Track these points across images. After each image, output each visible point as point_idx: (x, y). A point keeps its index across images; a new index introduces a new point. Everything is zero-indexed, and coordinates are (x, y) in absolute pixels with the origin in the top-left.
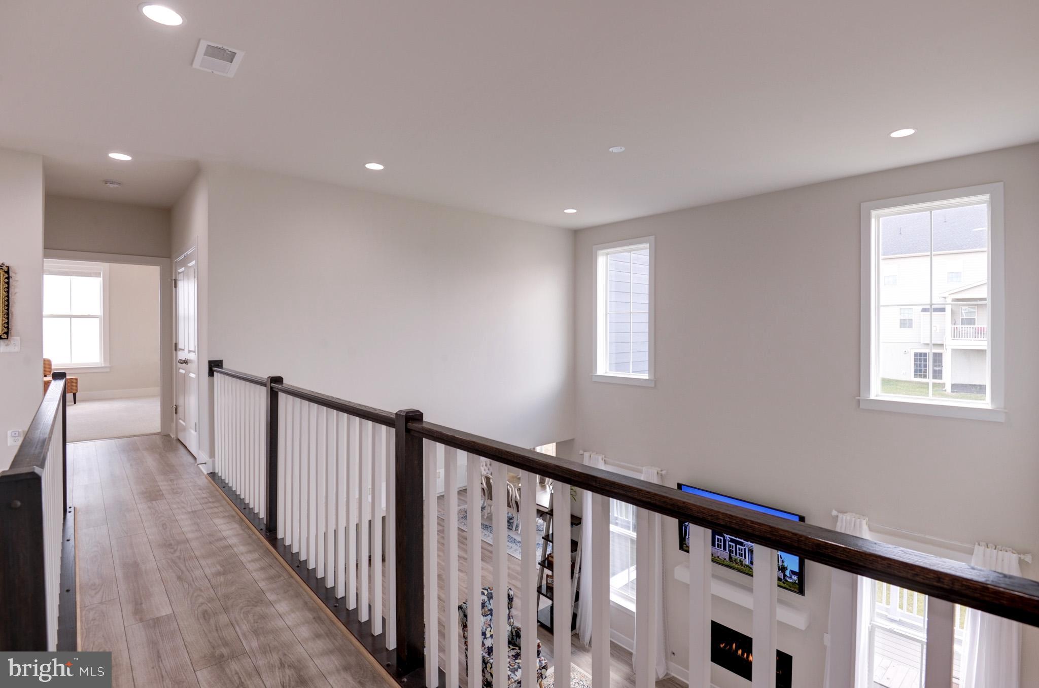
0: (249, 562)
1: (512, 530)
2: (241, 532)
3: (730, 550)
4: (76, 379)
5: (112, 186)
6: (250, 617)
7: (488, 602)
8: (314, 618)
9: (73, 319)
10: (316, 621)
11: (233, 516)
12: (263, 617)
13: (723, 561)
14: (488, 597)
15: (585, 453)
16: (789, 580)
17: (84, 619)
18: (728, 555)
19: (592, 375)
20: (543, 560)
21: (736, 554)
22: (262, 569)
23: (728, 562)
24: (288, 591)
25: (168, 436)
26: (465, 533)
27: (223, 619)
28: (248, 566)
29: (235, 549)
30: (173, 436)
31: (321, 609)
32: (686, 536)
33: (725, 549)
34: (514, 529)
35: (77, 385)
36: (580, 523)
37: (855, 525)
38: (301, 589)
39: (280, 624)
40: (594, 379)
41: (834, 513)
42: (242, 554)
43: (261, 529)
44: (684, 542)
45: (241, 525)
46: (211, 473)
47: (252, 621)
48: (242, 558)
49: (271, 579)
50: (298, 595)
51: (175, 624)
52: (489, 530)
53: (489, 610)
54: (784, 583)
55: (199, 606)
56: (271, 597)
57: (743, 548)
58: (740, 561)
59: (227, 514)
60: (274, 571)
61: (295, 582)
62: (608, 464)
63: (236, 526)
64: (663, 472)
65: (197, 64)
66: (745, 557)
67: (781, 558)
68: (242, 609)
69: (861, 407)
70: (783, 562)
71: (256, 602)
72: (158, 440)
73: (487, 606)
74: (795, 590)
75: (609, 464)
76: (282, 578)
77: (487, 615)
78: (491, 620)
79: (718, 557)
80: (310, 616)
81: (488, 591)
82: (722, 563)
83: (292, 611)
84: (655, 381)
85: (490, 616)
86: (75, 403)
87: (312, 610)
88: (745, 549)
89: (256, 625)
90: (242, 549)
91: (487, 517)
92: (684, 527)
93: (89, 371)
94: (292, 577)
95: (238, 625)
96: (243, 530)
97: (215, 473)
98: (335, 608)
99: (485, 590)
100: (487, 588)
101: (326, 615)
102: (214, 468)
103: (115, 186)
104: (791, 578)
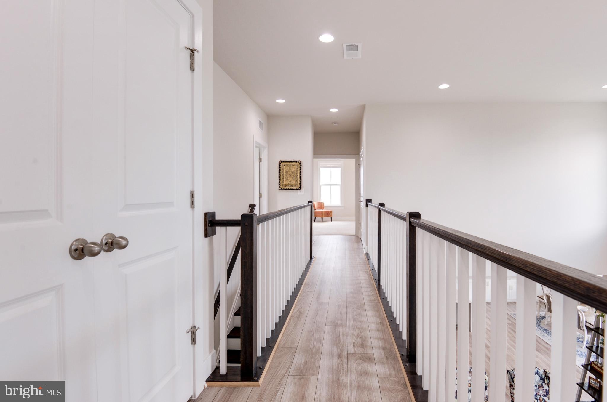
0: (365, 291)
2: (367, 279)
4: (332, 211)
5: (335, 124)
6: (355, 313)
8: (380, 322)
9: (332, 186)
10: (380, 324)
11: (367, 272)
12: (360, 315)
17: (301, 295)
20: (586, 364)
22: (369, 296)
24: (375, 308)
25: (358, 236)
27: (345, 310)
28: (364, 293)
29: (362, 285)
30: (359, 237)
31: (385, 319)
35: (332, 214)
38: (381, 309)
39: (365, 319)
42: (364, 287)
43: (375, 279)
45: (369, 276)
46: (366, 253)
47: (355, 315)
48: (363, 289)
49: (371, 301)
50: (378, 311)
51: (327, 306)
52: (547, 333)
55: (338, 302)
56: (367, 308)
59: (365, 270)
60: (373, 297)
61: (379, 305)
63: (367, 276)
65: (345, 57)
68: (353, 308)
71: (360, 308)
72: (354, 238)
76: (375, 302)
80: (379, 321)
83: (373, 316)
86: (331, 221)
87: (381, 319)
89: (355, 316)
90: (365, 285)
93: (337, 208)
94: (379, 302)
95: (349, 314)
96: (369, 278)
97: (368, 253)
98: (391, 321)
101: (386, 323)
102: (368, 251)
103: (336, 124)
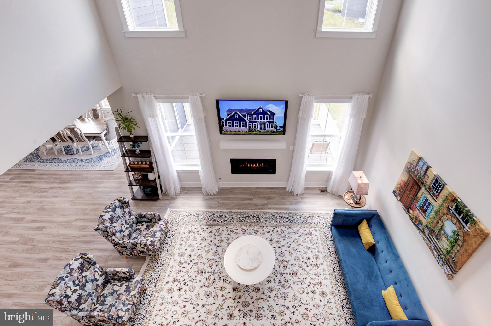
1: (74, 154)
3: (249, 126)
7: (114, 214)
13: (246, 132)
14: (112, 212)
15: (138, 95)
16: (278, 131)
18: (248, 129)
19: (124, 32)
20: (126, 168)
21: (252, 127)
23: (248, 132)
26: (36, 171)
32: (224, 126)
33: (246, 127)
34: (75, 153)
36: (148, 140)
37: (310, 99)
40: (127, 36)
41: (301, 95)
44: (223, 130)
53: (117, 218)
54: (276, 133)
57: (256, 123)
58: (255, 130)
62: (157, 98)
64: (204, 95)
66: (257, 127)
67: (275, 122)
69: (317, 37)
70: (276, 124)
73: (115, 216)
74: (281, 134)
75: (159, 98)
77: (118, 221)
78: (121, 221)
79: (243, 131)
81: (110, 208)
82: (245, 133)
84: (185, 32)
85: (119, 220)
88: (257, 124)
91: (47, 153)
92: (222, 123)
99: (108, 208)
100: (108, 207)
104: (279, 130)
